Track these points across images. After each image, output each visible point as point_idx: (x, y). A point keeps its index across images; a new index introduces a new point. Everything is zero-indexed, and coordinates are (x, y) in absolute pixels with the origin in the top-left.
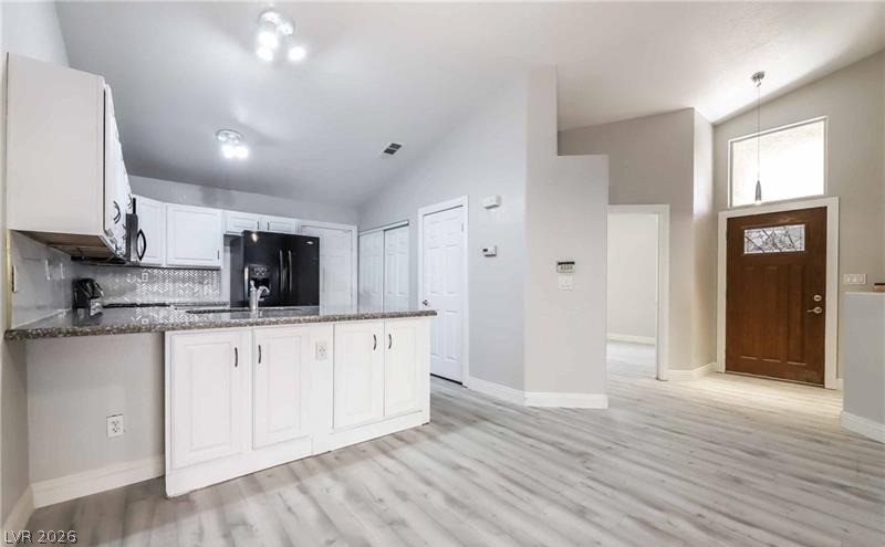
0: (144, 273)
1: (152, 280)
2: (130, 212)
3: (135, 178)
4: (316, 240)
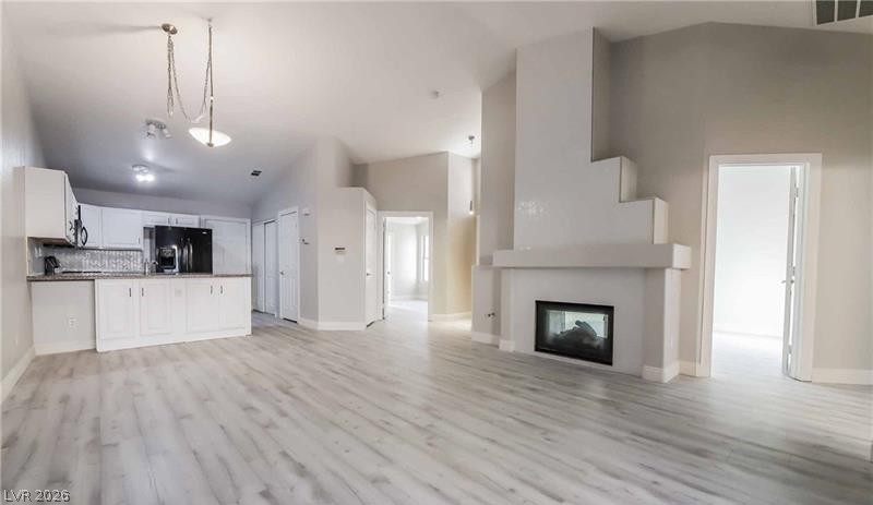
0: (88, 253)
1: (93, 257)
2: (77, 218)
3: (77, 190)
4: (209, 232)
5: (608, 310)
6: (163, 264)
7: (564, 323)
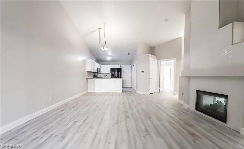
0: (101, 74)
4: (121, 69)
5: (226, 97)
6: (113, 76)
7: (208, 101)
